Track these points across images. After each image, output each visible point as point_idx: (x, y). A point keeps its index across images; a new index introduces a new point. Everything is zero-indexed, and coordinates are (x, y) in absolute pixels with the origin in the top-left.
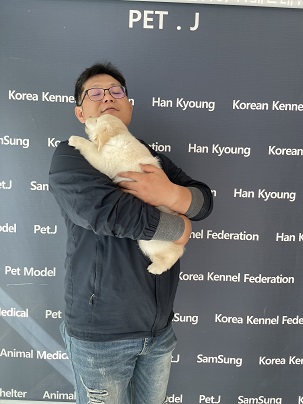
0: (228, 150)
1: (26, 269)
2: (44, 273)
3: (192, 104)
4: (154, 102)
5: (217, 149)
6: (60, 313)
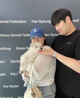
0: (55, 35)
2: (2, 75)
3: (44, 22)
4: (32, 21)
5: (52, 35)
6: (7, 86)
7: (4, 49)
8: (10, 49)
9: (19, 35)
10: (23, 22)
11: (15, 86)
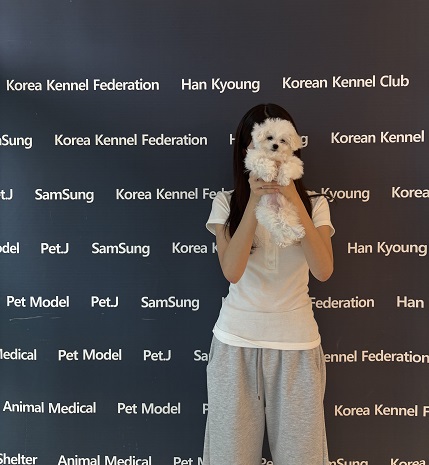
1: (32, 298)
7: (66, 195)
8: (90, 196)
9: (128, 141)
11: (107, 356)
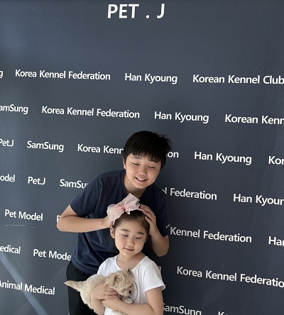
1: (20, 213)
2: (34, 217)
3: (158, 79)
5: (180, 116)
6: (44, 252)
9: (88, 113)
10: (103, 77)
11: (64, 257)
